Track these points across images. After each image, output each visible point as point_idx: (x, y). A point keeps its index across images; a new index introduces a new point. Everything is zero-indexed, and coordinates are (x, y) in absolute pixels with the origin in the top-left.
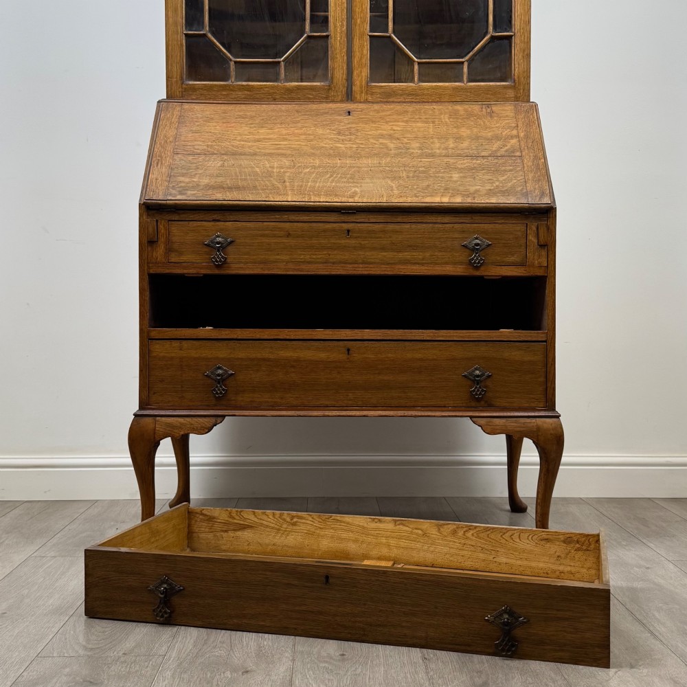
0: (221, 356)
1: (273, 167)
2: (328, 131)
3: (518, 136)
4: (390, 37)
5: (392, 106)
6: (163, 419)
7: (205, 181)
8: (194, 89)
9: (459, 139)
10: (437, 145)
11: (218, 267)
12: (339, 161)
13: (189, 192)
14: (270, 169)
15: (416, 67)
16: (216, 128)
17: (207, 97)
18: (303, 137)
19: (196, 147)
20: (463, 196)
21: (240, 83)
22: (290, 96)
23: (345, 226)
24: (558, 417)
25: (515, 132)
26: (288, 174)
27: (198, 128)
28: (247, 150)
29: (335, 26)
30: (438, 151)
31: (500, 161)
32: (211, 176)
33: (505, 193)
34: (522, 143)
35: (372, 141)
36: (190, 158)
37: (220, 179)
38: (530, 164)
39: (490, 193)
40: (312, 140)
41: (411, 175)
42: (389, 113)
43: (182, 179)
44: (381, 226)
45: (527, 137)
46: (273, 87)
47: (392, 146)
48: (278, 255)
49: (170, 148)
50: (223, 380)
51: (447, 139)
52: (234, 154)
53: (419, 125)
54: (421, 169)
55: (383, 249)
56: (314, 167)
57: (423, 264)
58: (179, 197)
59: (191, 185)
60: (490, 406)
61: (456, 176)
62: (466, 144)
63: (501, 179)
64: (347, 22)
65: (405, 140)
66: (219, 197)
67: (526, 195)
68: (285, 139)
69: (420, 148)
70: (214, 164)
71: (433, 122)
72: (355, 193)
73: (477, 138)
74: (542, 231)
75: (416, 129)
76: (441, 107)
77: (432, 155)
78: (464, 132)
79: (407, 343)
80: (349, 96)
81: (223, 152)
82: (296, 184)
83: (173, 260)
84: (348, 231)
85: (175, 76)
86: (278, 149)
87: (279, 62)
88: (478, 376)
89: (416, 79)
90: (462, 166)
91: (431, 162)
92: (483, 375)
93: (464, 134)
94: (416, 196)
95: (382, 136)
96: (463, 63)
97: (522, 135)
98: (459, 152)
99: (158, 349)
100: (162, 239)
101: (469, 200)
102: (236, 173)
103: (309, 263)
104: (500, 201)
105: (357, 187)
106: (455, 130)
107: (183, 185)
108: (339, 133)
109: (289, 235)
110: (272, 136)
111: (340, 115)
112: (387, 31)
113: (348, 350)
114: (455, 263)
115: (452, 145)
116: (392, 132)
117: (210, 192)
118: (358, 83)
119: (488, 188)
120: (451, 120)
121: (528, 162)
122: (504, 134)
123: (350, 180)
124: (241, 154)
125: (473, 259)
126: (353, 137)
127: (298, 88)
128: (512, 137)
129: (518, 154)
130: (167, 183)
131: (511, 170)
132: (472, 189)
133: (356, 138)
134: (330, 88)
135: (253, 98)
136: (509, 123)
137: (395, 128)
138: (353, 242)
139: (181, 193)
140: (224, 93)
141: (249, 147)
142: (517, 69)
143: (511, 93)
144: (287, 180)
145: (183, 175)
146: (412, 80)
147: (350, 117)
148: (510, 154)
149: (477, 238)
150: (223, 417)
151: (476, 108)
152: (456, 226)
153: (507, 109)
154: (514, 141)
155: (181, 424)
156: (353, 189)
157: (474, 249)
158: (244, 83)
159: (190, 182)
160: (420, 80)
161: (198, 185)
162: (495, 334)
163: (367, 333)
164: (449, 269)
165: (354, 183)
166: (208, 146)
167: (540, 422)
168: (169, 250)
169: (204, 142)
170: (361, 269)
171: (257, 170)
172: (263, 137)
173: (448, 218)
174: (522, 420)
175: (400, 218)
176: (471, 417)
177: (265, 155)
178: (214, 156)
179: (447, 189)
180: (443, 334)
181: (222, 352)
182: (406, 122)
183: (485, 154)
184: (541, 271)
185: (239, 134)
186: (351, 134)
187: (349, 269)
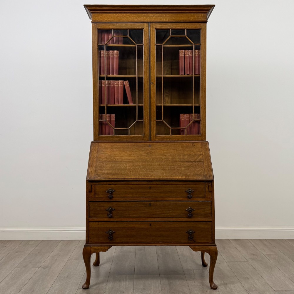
0: (111, 227)
1: (127, 166)
2: (144, 153)
3: (202, 154)
4: (162, 121)
5: (163, 143)
6: (93, 247)
7: (106, 172)
8: (102, 137)
9: (184, 155)
10: (177, 158)
11: (110, 199)
12: (147, 164)
13: (102, 176)
15: (171, 130)
16: (109, 152)
17: (106, 140)
18: (136, 155)
19: (103, 159)
20: (185, 176)
21: (116, 135)
22: (131, 140)
23: (149, 186)
24: (216, 246)
25: (201, 153)
26: (131, 169)
27: (104, 152)
28: (119, 160)
29: (146, 118)
30: (178, 160)
31: (197, 164)
32: (108, 170)
33: (198, 175)
34: (204, 157)
35: (157, 156)
36: (102, 163)
37: (111, 171)
38: (206, 164)
39: (194, 175)
40: (138, 156)
41: (169, 168)
42: (162, 146)
43: (99, 171)
44: (160, 185)
45: (205, 155)
46: (126, 137)
47: (163, 158)
48: (128, 195)
49: (95, 160)
50: (112, 234)
51: (180, 155)
52: (115, 162)
53: (172, 150)
54: (172, 166)
55: (161, 193)
56: (139, 166)
57: (173, 197)
58: (98, 178)
59: (102, 173)
60: (195, 242)
61: (183, 169)
62: (186, 157)
63: (197, 170)
64: (149, 117)
65: (168, 156)
66: (111, 177)
67: (205, 176)
68: (131, 156)
69: (172, 159)
70: (109, 165)
71: (176, 149)
72: (152, 175)
73: (190, 155)
74: (210, 187)
75: (171, 152)
76: (178, 144)
77: (176, 161)
78: (186, 153)
79: (169, 222)
80: (150, 140)
81: (111, 161)
82: (134, 172)
83: (96, 197)
84: (150, 187)
85: (96, 134)
86: (129, 159)
87: (128, 129)
88: (191, 233)
89: (171, 134)
90: (185, 165)
91: (175, 164)
92: (192, 232)
93: (186, 154)
94: (171, 176)
95: (160, 154)
96: (185, 129)
97: (203, 154)
98: (185, 160)
99: (92, 225)
100: (93, 191)
101: (187, 178)
102: (115, 169)
103: (138, 197)
104: (197, 178)
105: (153, 173)
106: (183, 152)
107: (99, 173)
108: (147, 154)
109: (132, 189)
110: (126, 155)
111: (147, 147)
112: (161, 119)
113: (150, 224)
114: (183, 197)
115: (182, 158)
116: (163, 153)
117: (108, 176)
118: (153, 135)
119: (193, 173)
120: (182, 148)
121: (205, 164)
122: (198, 153)
124: (117, 162)
125: (188, 196)
127: (134, 137)
128: (200, 155)
129: (202, 161)
130: (94, 173)
131: (200, 167)
132: (188, 174)
133: (152, 155)
134: (144, 137)
135: (120, 141)
136: (199, 150)
137: (164, 151)
138: (151, 190)
139: (99, 176)
140: (111, 139)
141: (120, 159)
142: (202, 131)
143: (200, 138)
144: (131, 170)
145: (100, 170)
146: (169, 134)
147: (150, 147)
148: (200, 161)
149: (190, 189)
150: (111, 246)
151: (189, 144)
152: (183, 185)
153: (199, 145)
154: (201, 156)
155: (99, 248)
156: (152, 174)
157: (189, 193)
158: (118, 135)
159: (101, 172)
160: (172, 134)
161: (104, 173)
162: (196, 219)
163: (156, 219)
164: (181, 199)
165: (152, 171)
166: (107, 159)
167: (210, 247)
168: (95, 194)
169: (105, 157)
170: (154, 199)
171: (122, 167)
172: (123, 155)
173: (181, 183)
174: (205, 247)
175: (166, 183)
176: (189, 246)
177: (124, 162)
178: (109, 163)
179: (180, 174)
180: (180, 219)
181: (111, 225)
182: (168, 149)
183: (192, 161)
184: (210, 200)
185: (116, 154)
186: (151, 154)
187: (151, 199)
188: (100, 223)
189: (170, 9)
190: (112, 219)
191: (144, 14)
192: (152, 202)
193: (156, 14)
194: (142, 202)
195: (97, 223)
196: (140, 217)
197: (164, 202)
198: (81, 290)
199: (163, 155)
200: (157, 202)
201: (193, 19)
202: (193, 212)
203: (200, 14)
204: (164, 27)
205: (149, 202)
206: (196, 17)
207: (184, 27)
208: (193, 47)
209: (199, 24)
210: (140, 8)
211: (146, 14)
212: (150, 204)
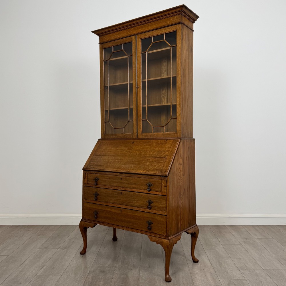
2: (126, 148)
3: (169, 151)
6: (85, 222)
7: (96, 163)
8: (106, 136)
10: (148, 153)
11: (96, 185)
12: (124, 158)
15: (153, 128)
16: (104, 147)
17: (108, 138)
19: (98, 153)
20: (146, 171)
26: (112, 162)
27: (101, 148)
30: (147, 155)
31: (161, 159)
33: (157, 170)
35: (134, 152)
36: (96, 157)
38: (168, 160)
39: (154, 170)
40: (121, 151)
41: (138, 163)
44: (128, 177)
46: (121, 135)
48: (107, 183)
51: (151, 151)
54: (141, 161)
55: (128, 184)
56: (118, 160)
57: (137, 189)
60: (153, 232)
61: (148, 164)
62: (155, 153)
63: (158, 165)
64: (137, 117)
65: (142, 152)
67: (161, 171)
68: (116, 151)
69: (144, 154)
71: (151, 146)
72: (123, 168)
74: (165, 182)
75: (146, 148)
78: (157, 149)
79: (134, 211)
80: (137, 137)
83: (88, 183)
84: (121, 178)
86: (114, 154)
87: (123, 128)
88: (149, 223)
89: (153, 131)
90: (151, 161)
91: (144, 159)
92: (151, 223)
95: (137, 150)
96: (164, 127)
98: (153, 156)
103: (113, 186)
105: (125, 166)
108: (128, 149)
109: (109, 178)
111: (131, 143)
112: (146, 119)
113: (121, 211)
114: (144, 190)
115: (152, 153)
118: (139, 133)
119: (153, 168)
122: (166, 150)
128: (168, 151)
129: (166, 157)
130: (88, 164)
131: (162, 163)
132: (150, 168)
133: (131, 151)
134: (133, 135)
136: (169, 146)
137: (141, 148)
138: (122, 181)
140: (112, 136)
141: (108, 153)
142: (177, 129)
143: (176, 135)
148: (164, 157)
149: (149, 183)
151: (163, 140)
152: (145, 179)
153: (171, 141)
154: (167, 153)
157: (149, 186)
161: (94, 165)
162: (154, 211)
163: (125, 207)
164: (143, 191)
166: (101, 153)
167: (164, 240)
168: (88, 180)
170: (124, 189)
171: (107, 160)
173: (143, 176)
174: (159, 239)
175: (132, 175)
176: (148, 235)
177: (110, 156)
178: (100, 156)
179: (144, 168)
180: (142, 209)
181: (96, 207)
182: (145, 145)
183: (158, 157)
184: (165, 194)
185: (108, 149)
186: (131, 149)
187: (121, 189)
188: (90, 204)
189: (149, 18)
190: (97, 202)
191: (132, 28)
192: (123, 192)
193: (141, 26)
194: (116, 190)
195: (88, 204)
196: (114, 203)
197: (131, 192)
198: (79, 255)
199: (139, 150)
200: (126, 192)
201: (170, 23)
202: (152, 204)
203: (175, 16)
204: (147, 35)
205: (120, 191)
206: (172, 20)
207: (162, 32)
208: (170, 49)
209: (175, 26)
210: (127, 24)
211: (134, 28)
212: (121, 193)
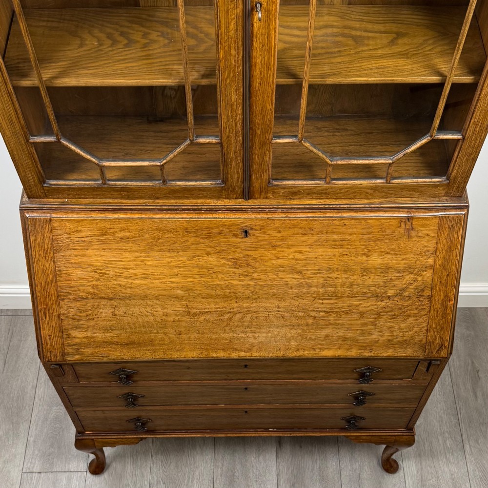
1: (167, 315)
2: (223, 261)
12: (236, 305)
14: (164, 318)
18: (196, 270)
19: (81, 288)
20: (361, 348)
25: (431, 260)
28: (137, 292)
31: (406, 303)
32: (104, 328)
33: (403, 344)
35: (272, 275)
36: (78, 304)
37: (114, 333)
38: (438, 306)
39: (389, 344)
40: (205, 276)
41: (310, 322)
42: (291, 232)
43: (75, 333)
45: (443, 266)
46: (154, 189)
52: (124, 298)
54: (321, 314)
56: (210, 313)
58: (78, 357)
59: (86, 340)
63: (403, 326)
65: (308, 274)
67: (423, 347)
68: (177, 274)
69: (323, 286)
70: (104, 312)
71: (341, 247)
72: (253, 345)
73: (388, 269)
75: (320, 258)
78: (375, 261)
81: (111, 295)
86: (170, 288)
90: (365, 310)
91: (332, 304)
94: (314, 350)
95: (282, 268)
97: (438, 264)
98: (366, 290)
102: (129, 324)
104: (397, 355)
105: (255, 338)
106: (365, 258)
107: (78, 341)
108: (235, 264)
110: (160, 270)
111: (236, 236)
115: (358, 281)
116: (294, 261)
118: (256, 185)
120: (362, 242)
121: (436, 304)
122: (418, 263)
123: (248, 330)
124: (130, 298)
126: (250, 270)
127: (185, 189)
129: (427, 293)
130: (61, 340)
131: (415, 316)
132: (371, 339)
133: (254, 272)
136: (427, 247)
137: (298, 255)
139: (78, 352)
140: (95, 193)
141: (138, 287)
145: (77, 327)
147: (247, 239)
148: (419, 293)
156: (251, 340)
159: (84, 337)
161: (94, 341)
165: (252, 332)
166: (93, 287)
169: (88, 280)
172: (150, 271)
177: (157, 298)
178: (103, 302)
182: (311, 246)
183: (392, 293)
185: (125, 267)
186: (248, 265)
199: (293, 270)
